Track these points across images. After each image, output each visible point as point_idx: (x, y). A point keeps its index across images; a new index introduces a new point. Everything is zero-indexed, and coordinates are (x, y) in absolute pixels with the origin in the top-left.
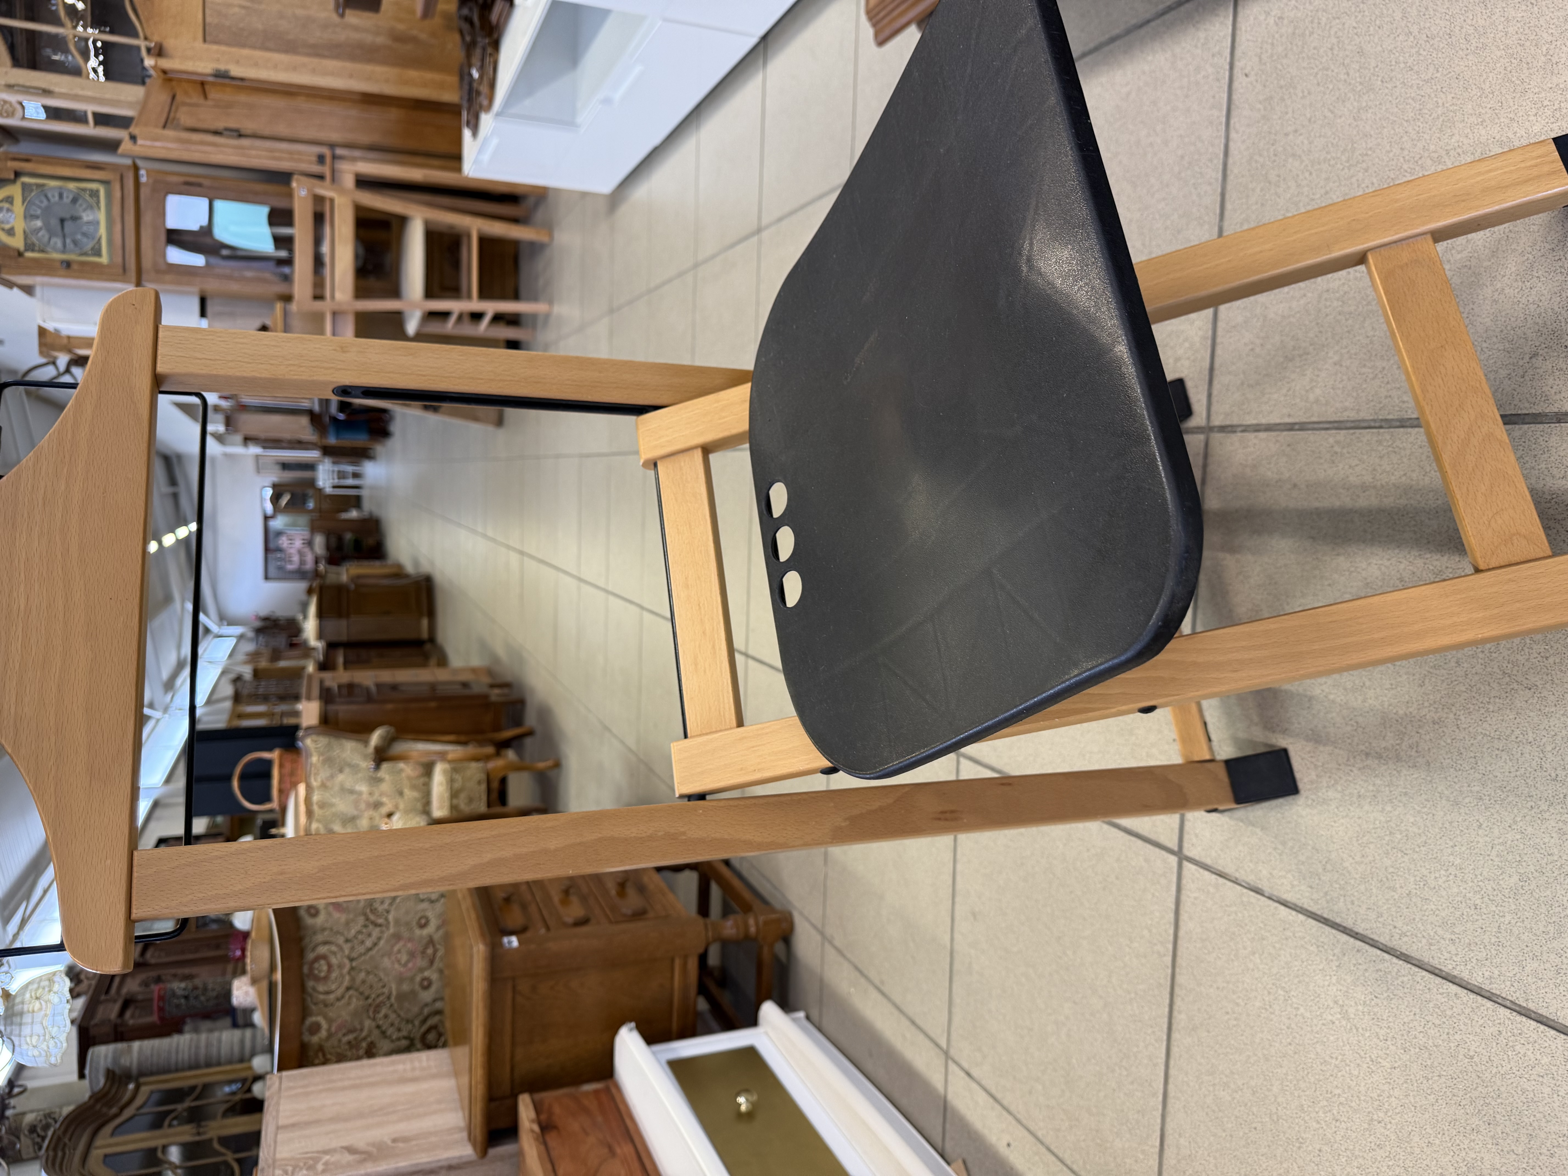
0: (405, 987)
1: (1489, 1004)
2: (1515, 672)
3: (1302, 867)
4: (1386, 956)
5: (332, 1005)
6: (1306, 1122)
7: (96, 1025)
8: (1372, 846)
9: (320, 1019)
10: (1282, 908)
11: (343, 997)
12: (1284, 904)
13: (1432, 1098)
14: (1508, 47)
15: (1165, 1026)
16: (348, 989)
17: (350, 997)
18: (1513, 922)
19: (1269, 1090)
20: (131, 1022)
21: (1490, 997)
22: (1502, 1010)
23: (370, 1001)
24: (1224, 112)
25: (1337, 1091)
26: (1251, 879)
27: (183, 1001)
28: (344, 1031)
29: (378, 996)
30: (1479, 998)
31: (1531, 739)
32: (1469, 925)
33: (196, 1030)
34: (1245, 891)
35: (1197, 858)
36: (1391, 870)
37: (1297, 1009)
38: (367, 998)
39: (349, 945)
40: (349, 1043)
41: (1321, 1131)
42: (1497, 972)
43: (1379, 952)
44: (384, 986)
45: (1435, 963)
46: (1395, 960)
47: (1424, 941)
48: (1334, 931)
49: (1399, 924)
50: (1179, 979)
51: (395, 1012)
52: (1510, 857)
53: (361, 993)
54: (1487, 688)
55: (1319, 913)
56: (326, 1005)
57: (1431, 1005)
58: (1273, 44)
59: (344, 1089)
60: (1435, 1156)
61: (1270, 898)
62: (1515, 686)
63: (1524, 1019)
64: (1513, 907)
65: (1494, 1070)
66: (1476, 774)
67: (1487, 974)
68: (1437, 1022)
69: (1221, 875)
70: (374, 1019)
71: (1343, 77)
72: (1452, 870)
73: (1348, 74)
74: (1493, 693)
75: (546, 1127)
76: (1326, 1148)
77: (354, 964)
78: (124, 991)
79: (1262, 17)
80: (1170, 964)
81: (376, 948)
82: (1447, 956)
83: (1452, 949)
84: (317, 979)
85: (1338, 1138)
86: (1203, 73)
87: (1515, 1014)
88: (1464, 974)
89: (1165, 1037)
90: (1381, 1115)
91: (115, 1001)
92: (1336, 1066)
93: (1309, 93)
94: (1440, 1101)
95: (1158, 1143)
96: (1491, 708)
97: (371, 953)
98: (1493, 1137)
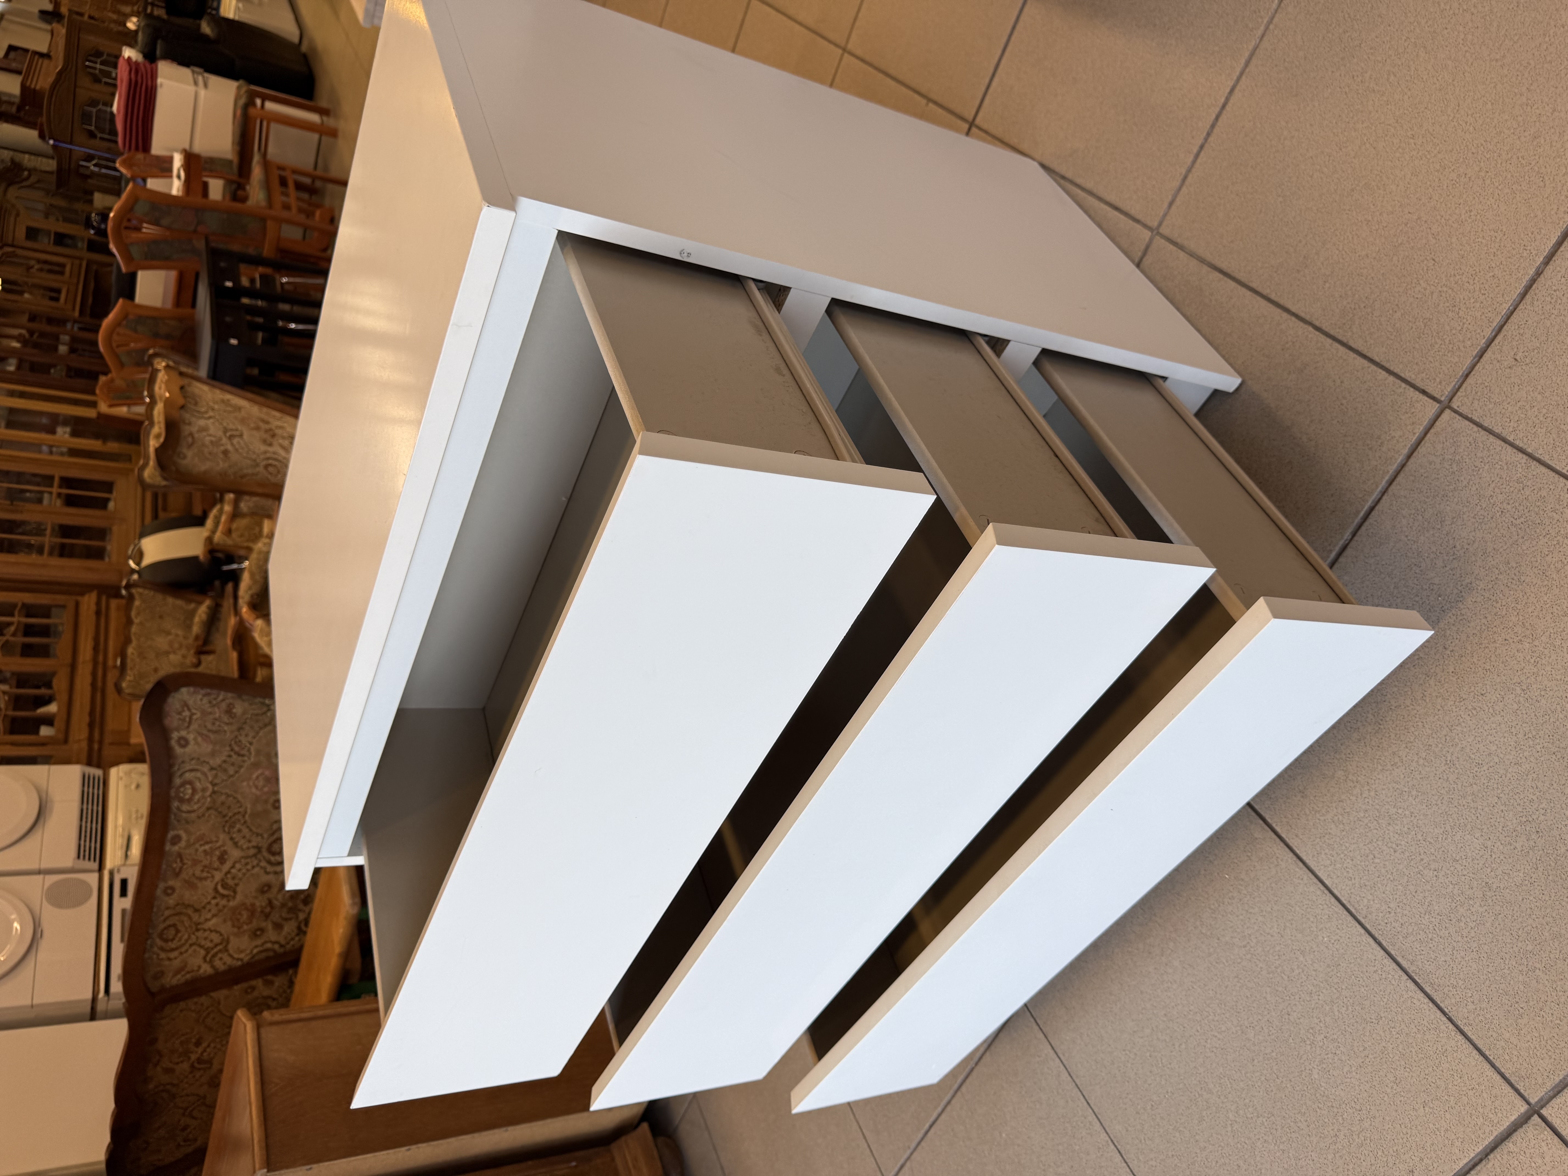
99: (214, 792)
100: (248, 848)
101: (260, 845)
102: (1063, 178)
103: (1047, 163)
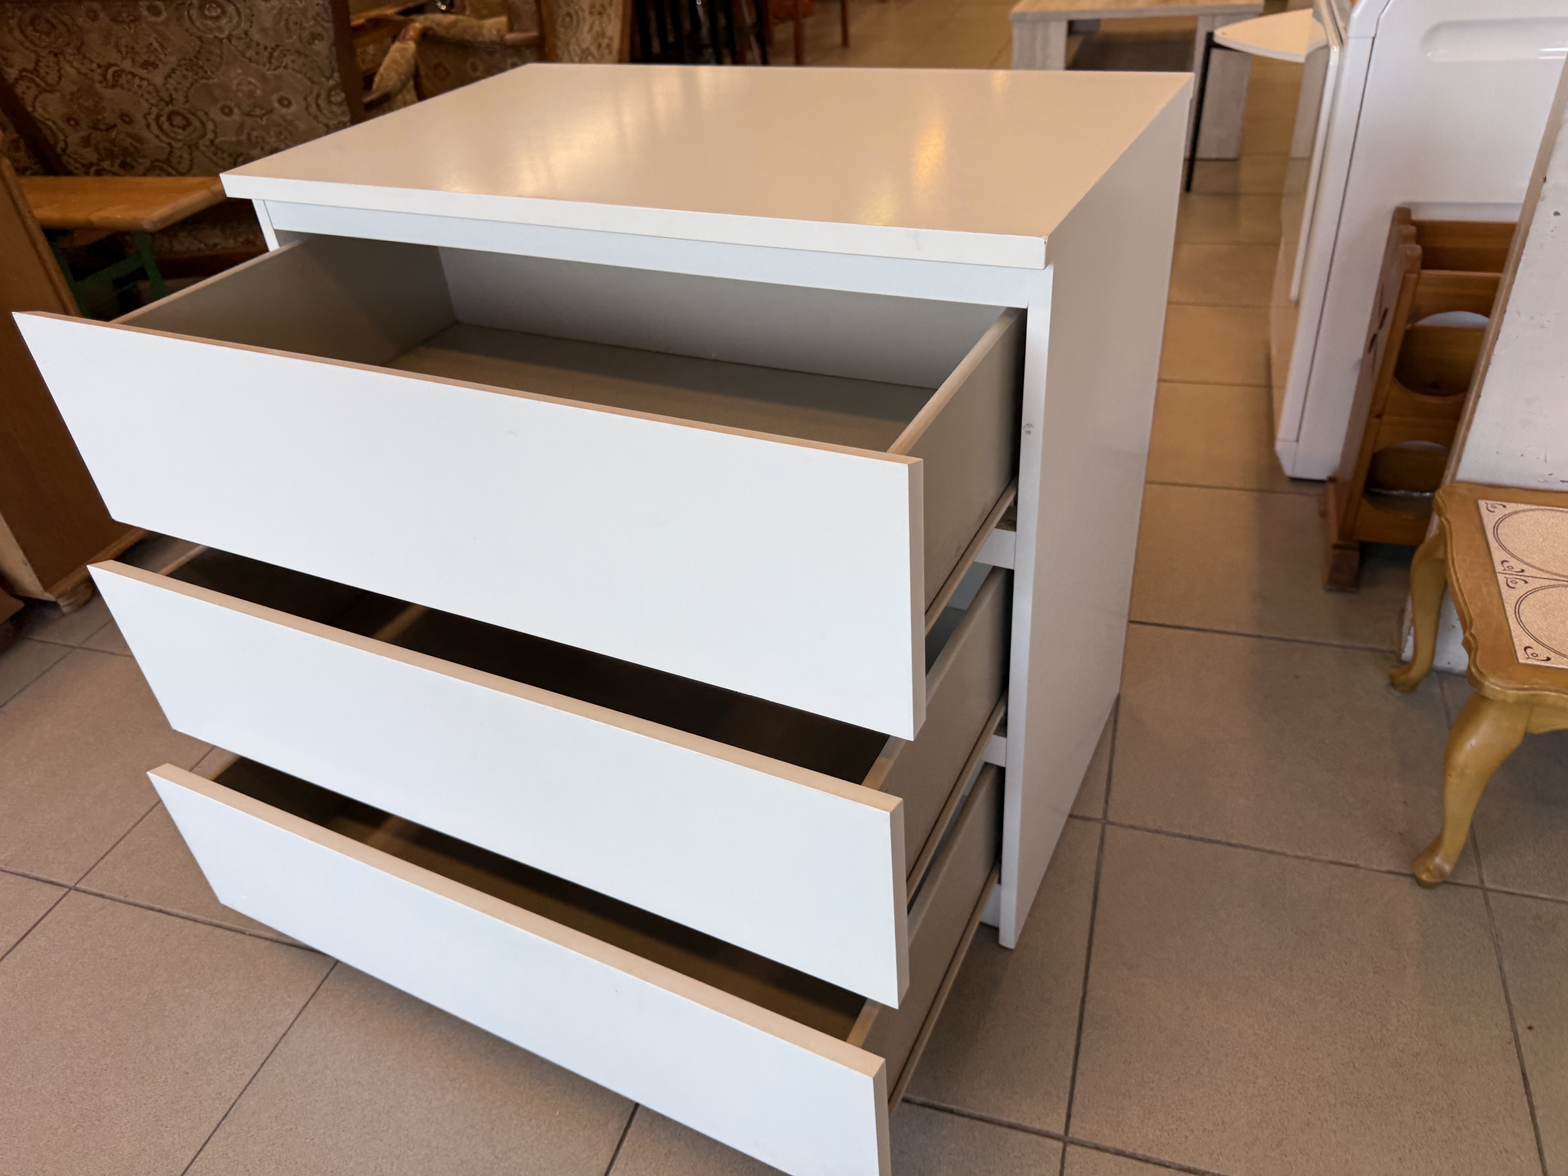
99: (221, 40)
100: (167, 90)
101: (175, 102)
102: (1116, 721)
103: (1122, 702)
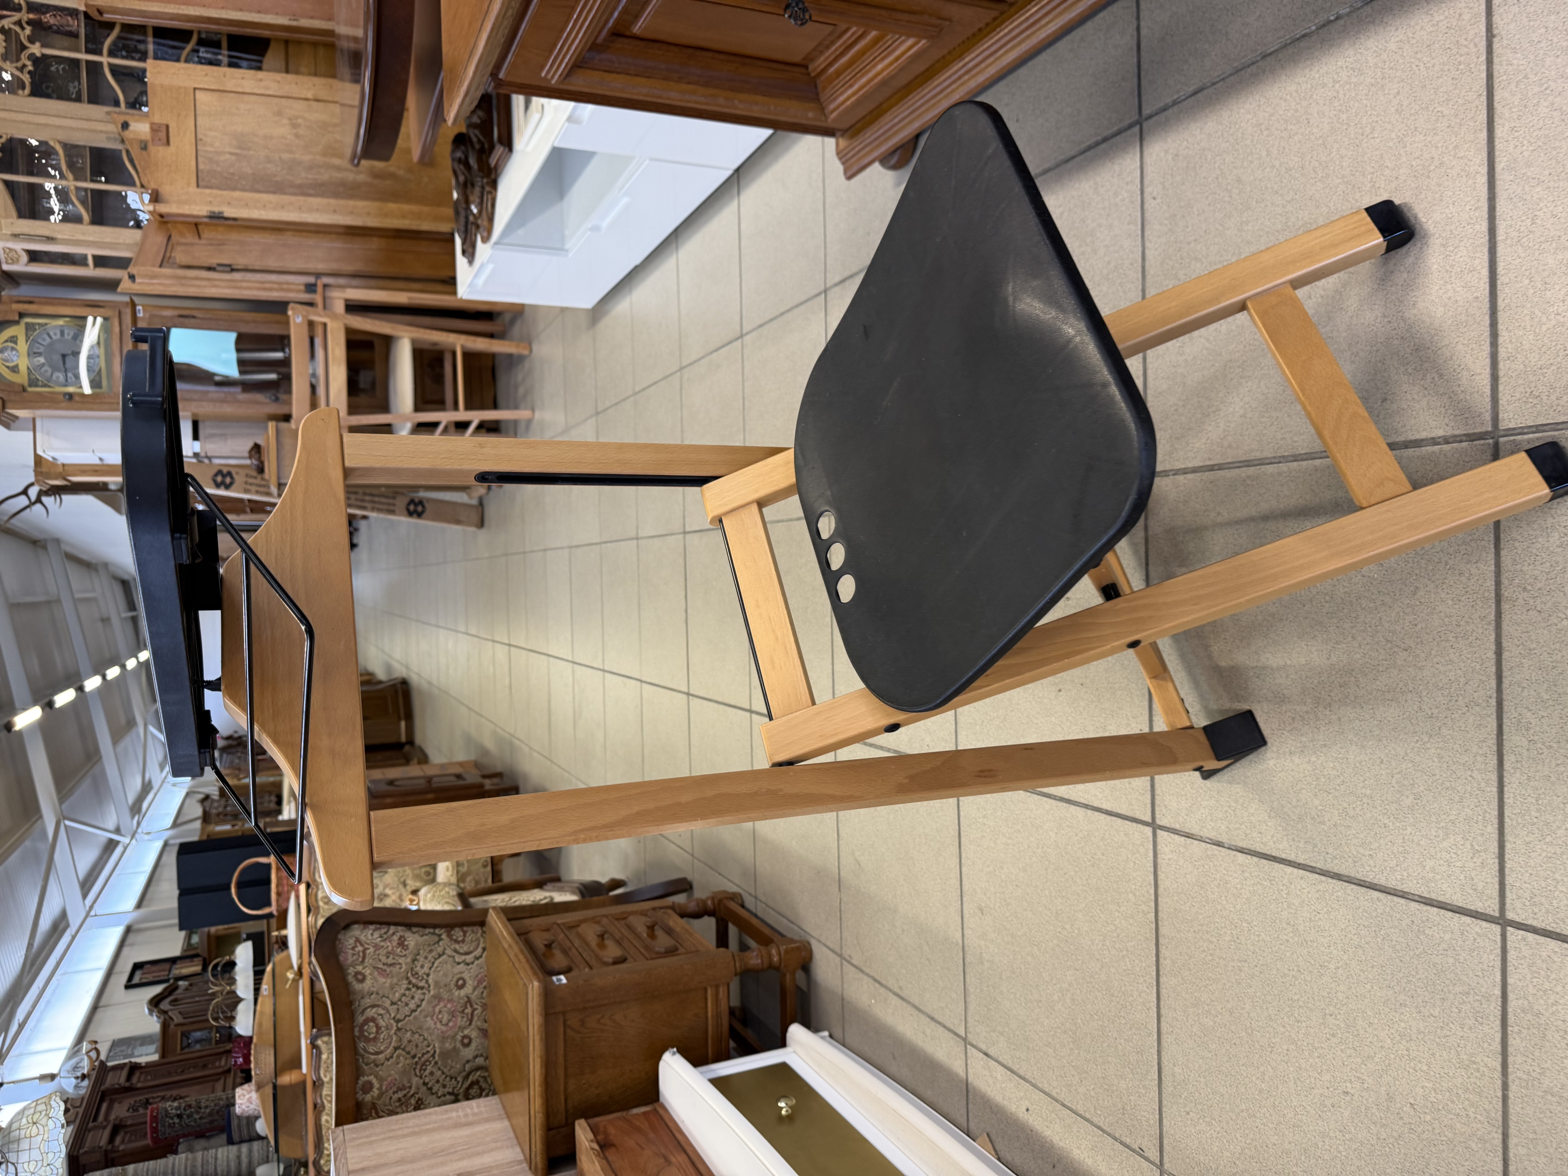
0: (448, 1045)
1: (1402, 901)
2: (1395, 639)
3: (1252, 818)
4: (1323, 878)
5: (382, 1064)
6: (1274, 1029)
7: (86, 1152)
8: (1304, 792)
9: (372, 1078)
10: (1239, 854)
11: (392, 1057)
12: (1241, 851)
13: (1368, 986)
14: (1343, 177)
15: (1154, 973)
16: (396, 1049)
17: (398, 1057)
18: (1413, 832)
19: (1243, 1009)
20: (122, 1148)
21: (1404, 895)
22: (1413, 904)
23: (416, 1059)
24: (1139, 227)
25: (1296, 998)
26: (1212, 835)
27: (176, 1120)
28: (394, 1089)
29: (423, 1055)
30: (1395, 898)
31: (1411, 689)
32: (1382, 841)
33: (191, 1150)
34: (1209, 846)
35: (1168, 825)
36: (1320, 808)
37: (1259, 936)
38: (414, 1057)
39: (396, 1007)
40: (399, 1100)
41: (1287, 1033)
42: (1405, 874)
43: (1317, 876)
44: (428, 1046)
45: (1359, 876)
46: (1330, 880)
47: (1350, 860)
48: (1282, 866)
49: (1331, 850)
50: (1163, 930)
51: (439, 1069)
52: (1406, 782)
53: (408, 1053)
54: (1377, 653)
55: (1268, 853)
56: (377, 1066)
57: (1361, 910)
58: (1172, 175)
59: (404, 1136)
60: (1375, 1033)
61: (1229, 848)
62: (1396, 649)
63: (1429, 908)
64: (1412, 820)
65: (1412, 953)
66: (1375, 722)
67: (1399, 877)
68: (1366, 924)
69: (1188, 836)
70: (421, 1077)
71: (1227, 199)
72: (1365, 800)
73: (1231, 197)
74: (1381, 657)
75: (604, 1145)
76: (1292, 1047)
77: (400, 1025)
78: (112, 1117)
79: (1162, 154)
80: (1153, 920)
81: (419, 1009)
82: (1368, 868)
83: (1371, 862)
84: (368, 1040)
85: (1301, 1036)
86: (1120, 197)
87: (1422, 905)
88: (1382, 881)
89: (1155, 983)
90: (1332, 1008)
91: (105, 1128)
92: (1293, 976)
93: (1203, 211)
94: (1375, 988)
95: (1156, 1077)
96: (1381, 669)
97: (414, 1014)
98: (1417, 1007)
